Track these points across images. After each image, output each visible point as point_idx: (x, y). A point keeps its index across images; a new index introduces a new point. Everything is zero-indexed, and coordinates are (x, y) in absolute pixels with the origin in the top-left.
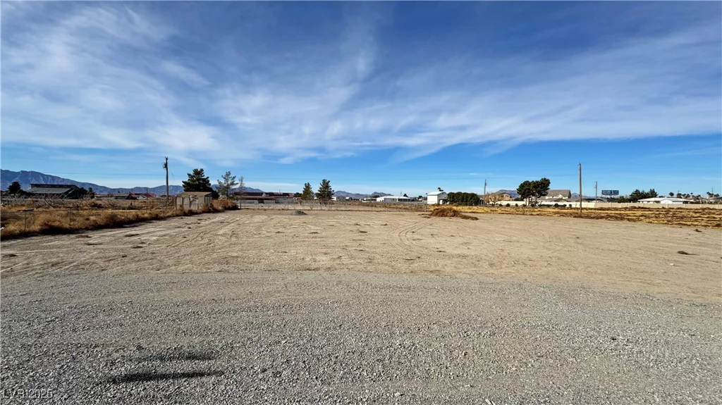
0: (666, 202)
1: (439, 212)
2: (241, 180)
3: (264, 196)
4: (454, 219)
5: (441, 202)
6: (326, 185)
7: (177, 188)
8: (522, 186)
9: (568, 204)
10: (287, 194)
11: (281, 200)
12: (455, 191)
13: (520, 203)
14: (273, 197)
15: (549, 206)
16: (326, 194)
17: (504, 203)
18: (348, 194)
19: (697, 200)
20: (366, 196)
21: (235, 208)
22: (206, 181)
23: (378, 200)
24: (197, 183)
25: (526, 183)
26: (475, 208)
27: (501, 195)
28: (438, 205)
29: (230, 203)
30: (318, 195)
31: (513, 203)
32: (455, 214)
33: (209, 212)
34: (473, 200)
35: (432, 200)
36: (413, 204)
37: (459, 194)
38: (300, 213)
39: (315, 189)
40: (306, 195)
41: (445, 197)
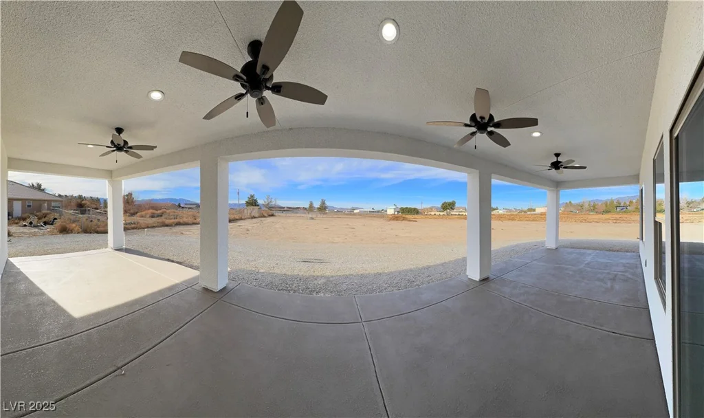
0: (501, 212)
1: (395, 218)
2: (275, 200)
3: (285, 209)
4: (404, 222)
5: (396, 213)
6: (323, 203)
7: (242, 204)
8: (443, 204)
9: (464, 214)
10: (299, 208)
11: (295, 211)
12: (404, 207)
13: (442, 213)
14: (290, 209)
15: (455, 215)
16: (323, 208)
17: (433, 213)
18: (336, 208)
19: (510, 211)
20: (347, 209)
21: (272, 215)
22: (256, 201)
23: (355, 211)
24: (252, 203)
25: (445, 203)
26: (416, 216)
27: (431, 209)
28: (394, 214)
29: (270, 213)
30: (318, 208)
31: (437, 213)
32: (404, 219)
33: (262, 217)
34: (415, 211)
35: (390, 211)
36: (380, 214)
37: (407, 208)
38: (312, 218)
39: (317, 205)
40: (311, 208)
41: (398, 210)
